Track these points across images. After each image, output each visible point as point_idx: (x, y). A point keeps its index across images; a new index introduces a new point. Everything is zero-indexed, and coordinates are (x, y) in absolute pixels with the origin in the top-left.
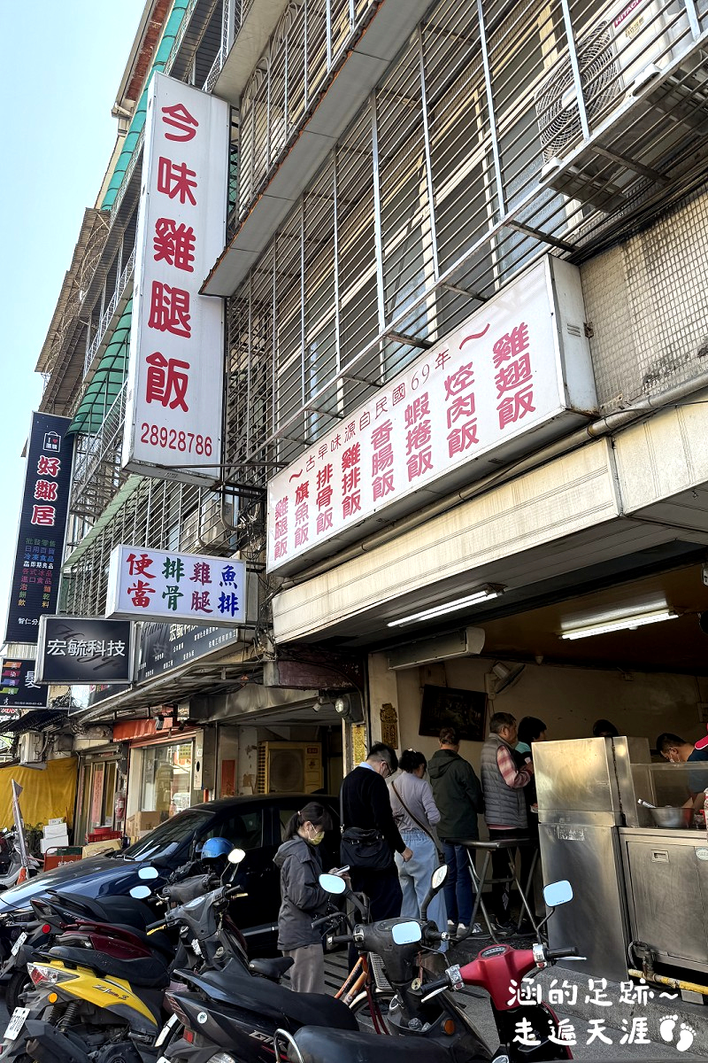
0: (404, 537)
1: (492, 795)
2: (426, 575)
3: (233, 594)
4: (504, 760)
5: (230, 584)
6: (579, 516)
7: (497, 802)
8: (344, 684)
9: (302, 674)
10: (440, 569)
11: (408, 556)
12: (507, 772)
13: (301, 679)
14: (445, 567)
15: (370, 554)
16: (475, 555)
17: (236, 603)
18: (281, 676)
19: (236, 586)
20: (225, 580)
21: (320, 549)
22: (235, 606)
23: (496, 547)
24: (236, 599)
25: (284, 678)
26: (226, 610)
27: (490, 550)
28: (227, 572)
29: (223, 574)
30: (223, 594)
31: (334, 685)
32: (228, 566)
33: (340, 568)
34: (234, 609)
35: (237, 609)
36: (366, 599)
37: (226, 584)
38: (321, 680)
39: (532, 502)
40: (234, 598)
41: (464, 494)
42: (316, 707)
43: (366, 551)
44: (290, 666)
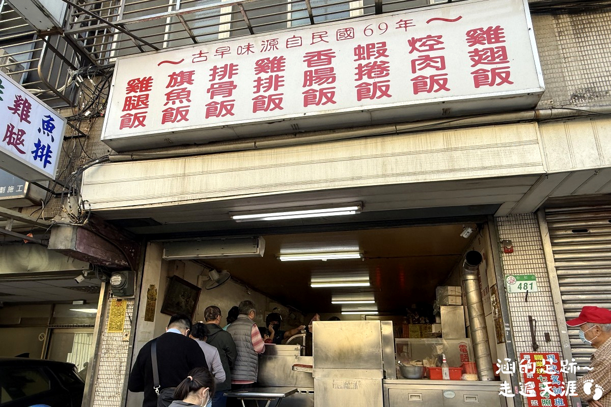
0: (309, 147)
1: (243, 359)
2: (334, 180)
3: (49, 147)
4: (256, 334)
5: (48, 135)
6: (511, 166)
7: (246, 363)
8: (123, 263)
9: (95, 245)
10: (353, 179)
11: (312, 162)
12: (258, 343)
13: (93, 249)
14: (360, 178)
15: (256, 152)
16: (398, 175)
17: (50, 157)
18: (78, 242)
19: (53, 140)
20: (44, 128)
21: (199, 133)
22: (49, 159)
23: (423, 173)
24: (51, 152)
25: (80, 244)
26: (39, 159)
27: (415, 174)
28: (48, 122)
29: (44, 122)
30: (39, 141)
31: (116, 261)
32: (49, 116)
33: (206, 157)
34: (47, 162)
35: (50, 163)
36: (232, 190)
37: (44, 133)
38: (108, 254)
39: (462, 149)
40: (49, 151)
41: (399, 127)
42: (80, 279)
43: (256, 148)
44: (86, 234)
